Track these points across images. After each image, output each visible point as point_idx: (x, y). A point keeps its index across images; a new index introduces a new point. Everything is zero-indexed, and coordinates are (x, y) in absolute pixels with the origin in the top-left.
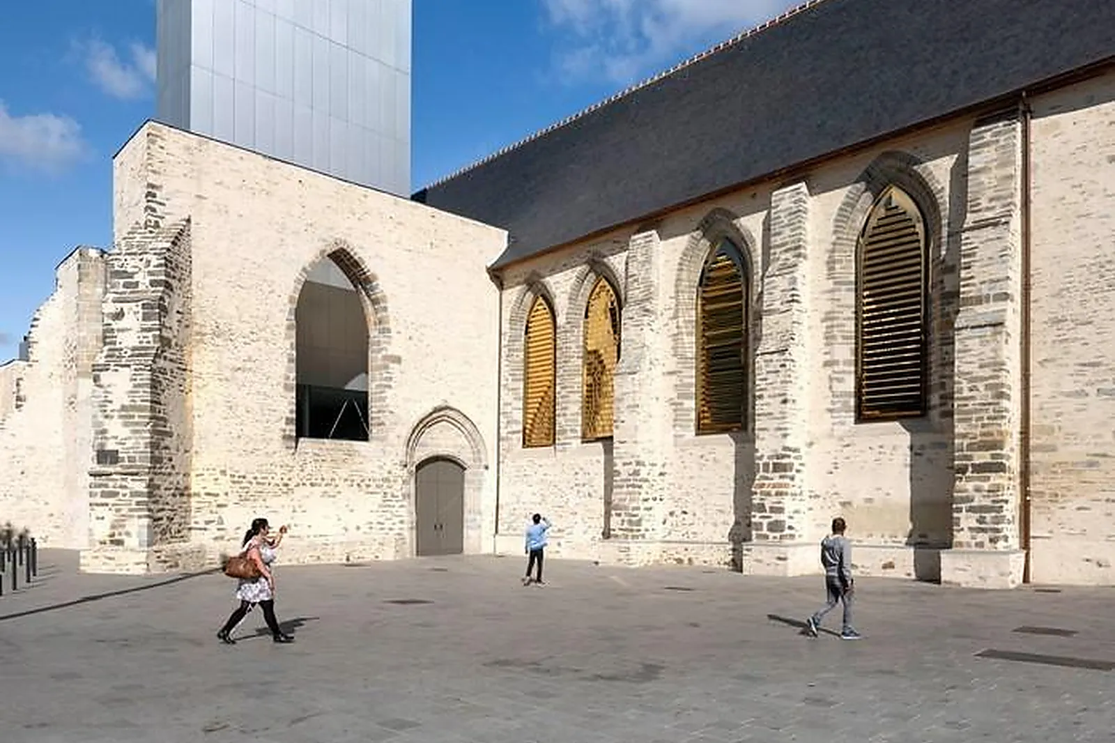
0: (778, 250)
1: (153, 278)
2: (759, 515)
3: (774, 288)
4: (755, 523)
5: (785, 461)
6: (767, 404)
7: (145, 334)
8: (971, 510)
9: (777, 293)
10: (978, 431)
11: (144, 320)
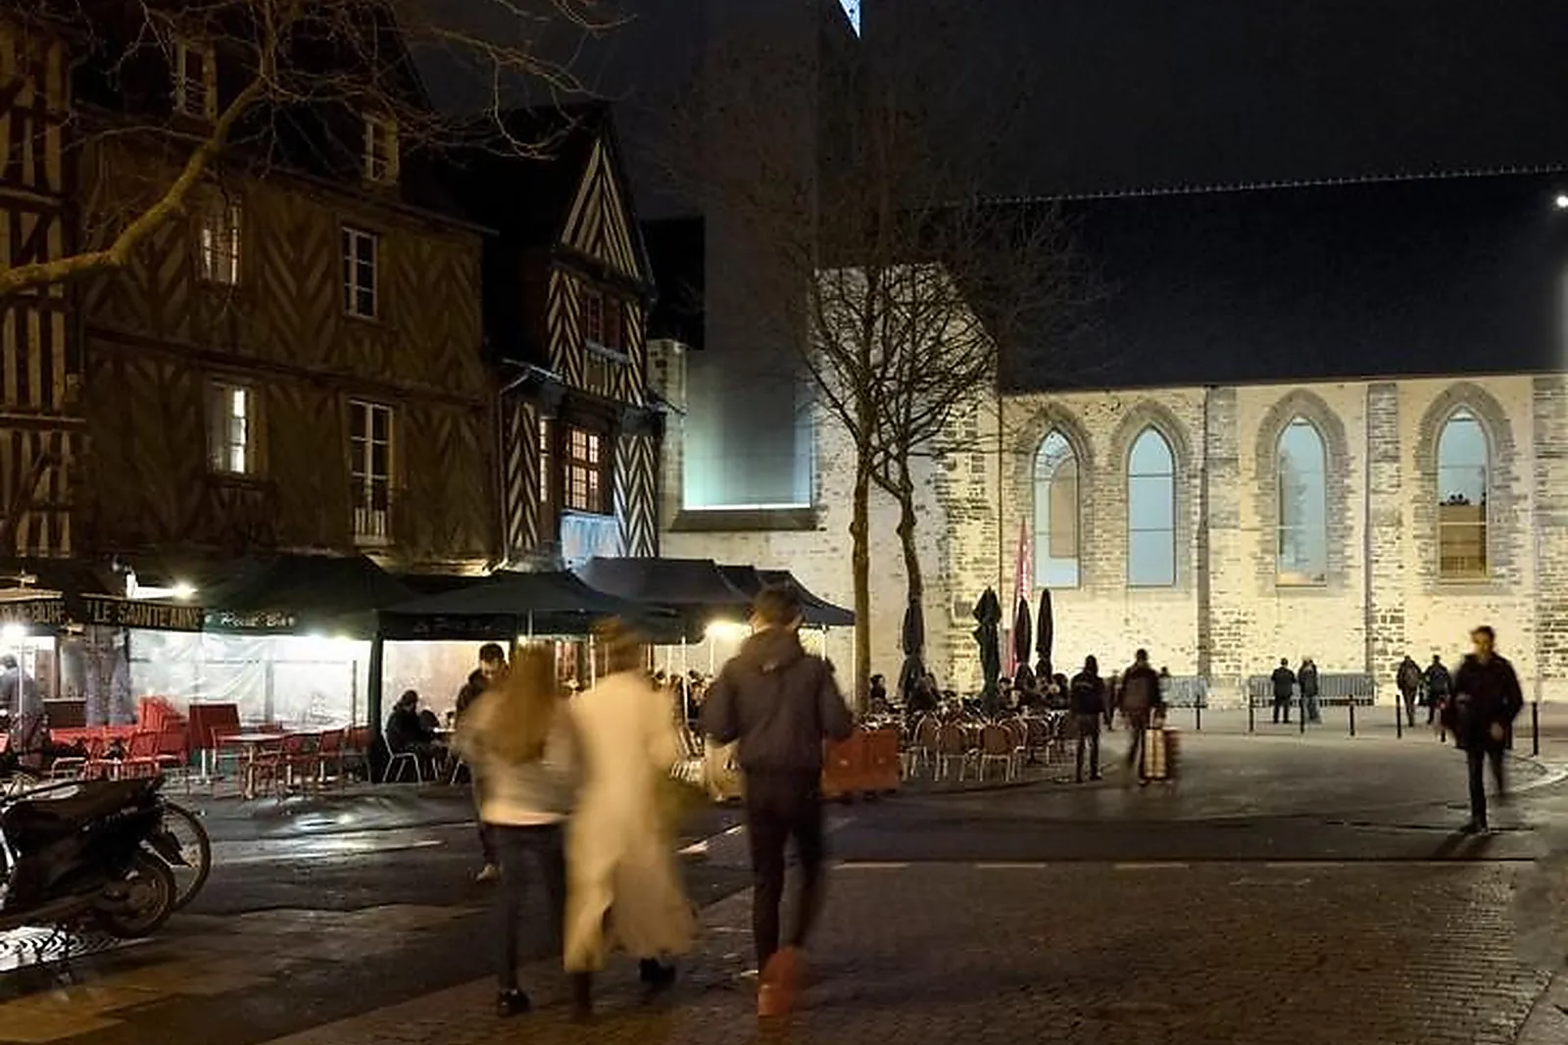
0: (1377, 440)
1: (968, 429)
2: (1380, 658)
3: (1381, 472)
4: (1378, 665)
5: (1400, 614)
6: (1386, 568)
7: (974, 486)
8: (1556, 651)
9: (1384, 478)
10: (1558, 597)
11: (973, 472)
